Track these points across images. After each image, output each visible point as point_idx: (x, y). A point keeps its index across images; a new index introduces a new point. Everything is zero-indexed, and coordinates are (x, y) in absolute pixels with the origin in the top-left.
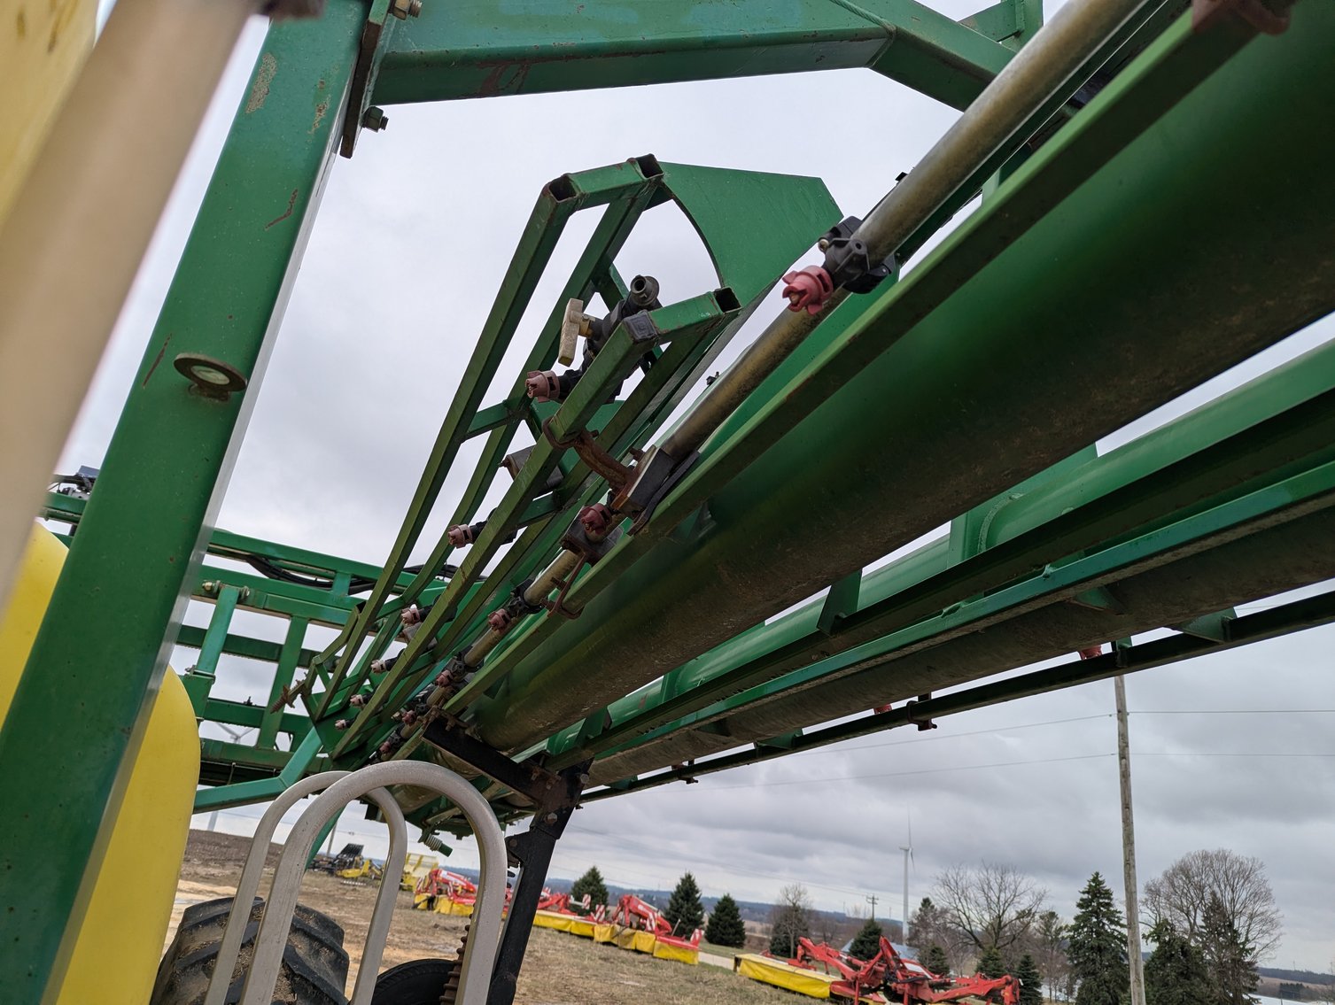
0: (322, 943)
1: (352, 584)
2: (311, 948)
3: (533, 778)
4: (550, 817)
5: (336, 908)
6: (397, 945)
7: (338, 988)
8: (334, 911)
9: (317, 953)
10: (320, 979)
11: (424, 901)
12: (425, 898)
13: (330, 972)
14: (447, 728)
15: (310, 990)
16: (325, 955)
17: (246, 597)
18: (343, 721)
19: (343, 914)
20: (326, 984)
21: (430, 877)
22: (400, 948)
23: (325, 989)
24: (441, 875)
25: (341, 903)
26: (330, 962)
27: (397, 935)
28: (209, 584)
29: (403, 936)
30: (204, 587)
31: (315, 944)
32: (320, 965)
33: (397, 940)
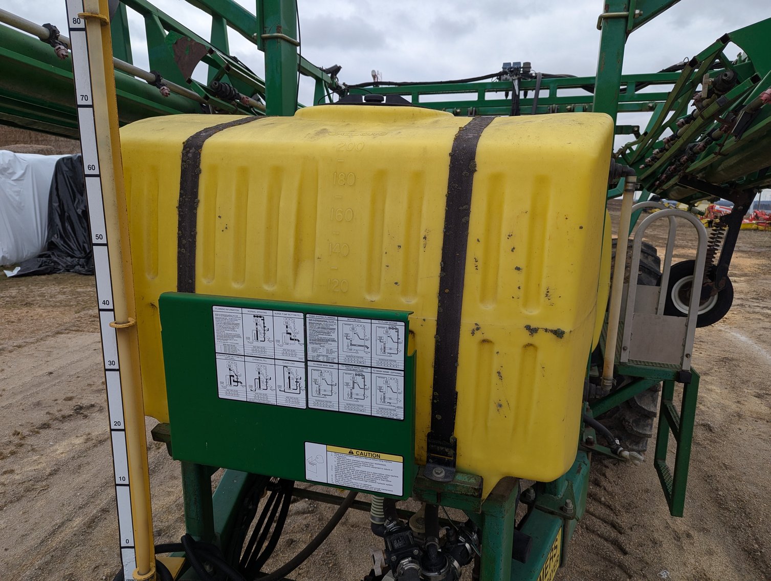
0: (648, 254)
1: (636, 86)
2: (644, 256)
3: (730, 194)
4: (739, 208)
5: (651, 230)
6: (690, 247)
7: (657, 270)
8: (651, 232)
9: (647, 257)
10: (649, 266)
11: (706, 223)
12: (706, 221)
13: (653, 264)
14: (688, 179)
15: (646, 270)
16: (650, 259)
17: (586, 109)
18: (643, 166)
19: (656, 233)
20: (652, 268)
21: (708, 210)
22: (692, 249)
23: (652, 270)
24: (716, 208)
25: (654, 227)
26: (653, 261)
27: (690, 242)
28: (569, 107)
29: (694, 242)
30: (567, 109)
31: (646, 255)
32: (649, 261)
33: (691, 245)
